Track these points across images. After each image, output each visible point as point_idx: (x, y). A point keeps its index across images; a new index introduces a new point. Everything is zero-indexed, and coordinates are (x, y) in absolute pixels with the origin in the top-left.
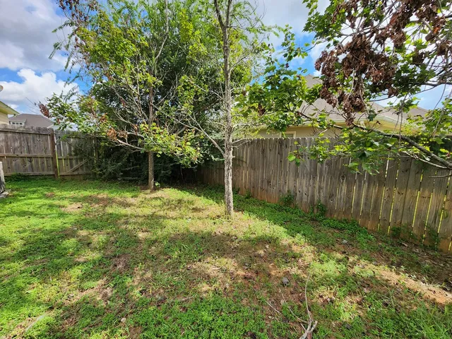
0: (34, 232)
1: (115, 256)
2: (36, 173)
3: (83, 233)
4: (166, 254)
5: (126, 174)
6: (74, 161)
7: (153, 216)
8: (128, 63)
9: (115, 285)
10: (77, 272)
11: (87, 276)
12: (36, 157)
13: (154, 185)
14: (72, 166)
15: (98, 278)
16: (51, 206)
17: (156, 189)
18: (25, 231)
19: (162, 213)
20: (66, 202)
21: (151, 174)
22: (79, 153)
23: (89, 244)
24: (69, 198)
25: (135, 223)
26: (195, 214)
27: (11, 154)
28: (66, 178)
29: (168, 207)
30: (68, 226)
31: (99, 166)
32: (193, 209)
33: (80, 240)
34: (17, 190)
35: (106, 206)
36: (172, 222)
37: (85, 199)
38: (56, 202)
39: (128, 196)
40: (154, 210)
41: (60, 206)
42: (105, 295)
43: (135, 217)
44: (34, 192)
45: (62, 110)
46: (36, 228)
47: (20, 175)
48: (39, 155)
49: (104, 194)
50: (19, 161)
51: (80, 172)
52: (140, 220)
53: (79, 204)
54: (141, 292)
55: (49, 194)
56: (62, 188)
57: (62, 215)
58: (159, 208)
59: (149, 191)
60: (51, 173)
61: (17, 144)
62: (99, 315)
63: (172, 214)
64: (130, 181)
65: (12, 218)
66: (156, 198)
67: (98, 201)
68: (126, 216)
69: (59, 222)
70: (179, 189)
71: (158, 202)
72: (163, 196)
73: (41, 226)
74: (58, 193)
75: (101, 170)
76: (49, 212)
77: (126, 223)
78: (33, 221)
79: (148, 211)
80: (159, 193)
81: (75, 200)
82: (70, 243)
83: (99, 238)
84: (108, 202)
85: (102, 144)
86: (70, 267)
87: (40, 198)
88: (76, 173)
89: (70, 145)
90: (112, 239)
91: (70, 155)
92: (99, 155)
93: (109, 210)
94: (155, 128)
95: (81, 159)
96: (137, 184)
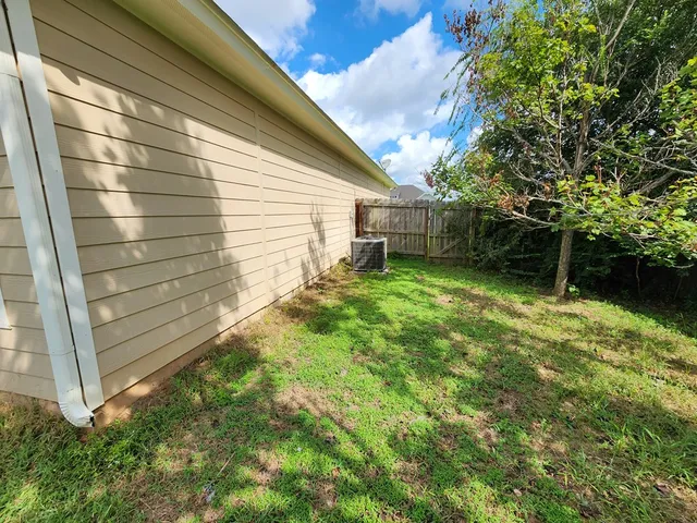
0: (409, 318)
1: (501, 387)
2: (409, 252)
3: (457, 337)
4: (597, 429)
5: (514, 264)
6: (445, 240)
7: (564, 345)
8: (550, 79)
9: (503, 431)
10: (452, 384)
11: (464, 397)
12: (410, 234)
13: (567, 290)
14: (442, 247)
15: (478, 407)
16: (422, 293)
17: (568, 297)
18: (401, 315)
19: (584, 346)
20: (435, 291)
21: (562, 269)
22: (453, 230)
23: (465, 354)
24: (439, 286)
25: (532, 348)
26: (676, 373)
27: (392, 230)
28: (434, 260)
29: (598, 338)
30: (441, 322)
31: (475, 250)
32: (672, 362)
33: (453, 346)
34: (394, 268)
35: (483, 308)
36: (611, 371)
37: (456, 292)
38: (426, 289)
39: (517, 301)
40: (566, 336)
41: (430, 295)
42: (488, 437)
43: (532, 337)
44: (407, 273)
45: (444, 175)
46: (411, 314)
47: (396, 253)
48: (413, 231)
49: (480, 290)
50: (397, 237)
51: (451, 255)
52: (540, 346)
53: (450, 297)
54: (545, 467)
55: (419, 277)
56: (431, 273)
57: (432, 306)
58: (577, 336)
59: (554, 299)
60: (422, 253)
61: (397, 220)
62: (482, 460)
63: (608, 354)
64: (520, 276)
65: (392, 297)
66: (572, 316)
67: (474, 298)
68: (516, 331)
69: (430, 314)
70: (626, 307)
71: (575, 324)
72: (586, 314)
73: (414, 314)
74: (428, 278)
75: (478, 255)
76: (420, 299)
77: (516, 343)
78: (408, 305)
79: (555, 335)
80: (576, 307)
81: (445, 290)
82: (443, 343)
83: (477, 351)
84: (487, 303)
85: (486, 217)
86: (445, 374)
87: (411, 281)
88: (445, 256)
89: (444, 219)
90: (494, 359)
91: (442, 232)
92: (477, 233)
93: (489, 315)
94: (589, 185)
95: (454, 238)
96: (531, 283)
